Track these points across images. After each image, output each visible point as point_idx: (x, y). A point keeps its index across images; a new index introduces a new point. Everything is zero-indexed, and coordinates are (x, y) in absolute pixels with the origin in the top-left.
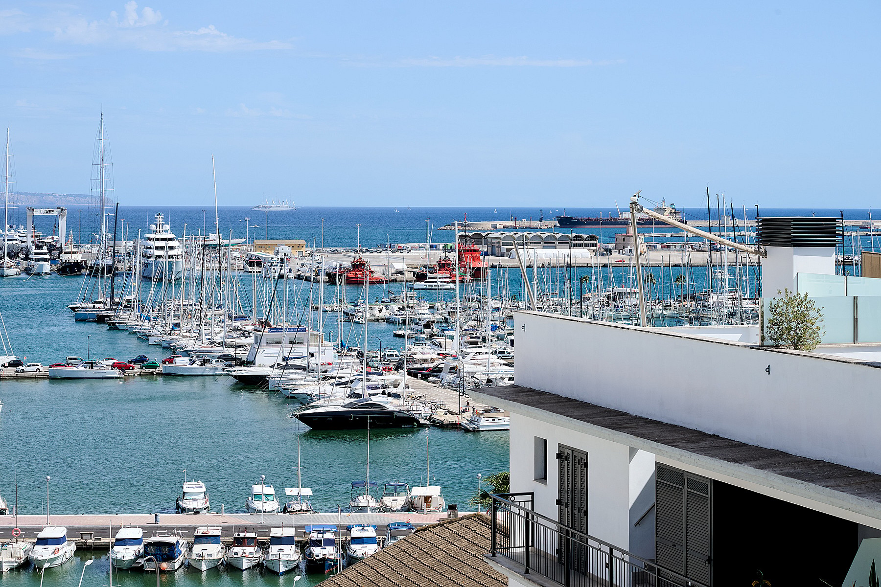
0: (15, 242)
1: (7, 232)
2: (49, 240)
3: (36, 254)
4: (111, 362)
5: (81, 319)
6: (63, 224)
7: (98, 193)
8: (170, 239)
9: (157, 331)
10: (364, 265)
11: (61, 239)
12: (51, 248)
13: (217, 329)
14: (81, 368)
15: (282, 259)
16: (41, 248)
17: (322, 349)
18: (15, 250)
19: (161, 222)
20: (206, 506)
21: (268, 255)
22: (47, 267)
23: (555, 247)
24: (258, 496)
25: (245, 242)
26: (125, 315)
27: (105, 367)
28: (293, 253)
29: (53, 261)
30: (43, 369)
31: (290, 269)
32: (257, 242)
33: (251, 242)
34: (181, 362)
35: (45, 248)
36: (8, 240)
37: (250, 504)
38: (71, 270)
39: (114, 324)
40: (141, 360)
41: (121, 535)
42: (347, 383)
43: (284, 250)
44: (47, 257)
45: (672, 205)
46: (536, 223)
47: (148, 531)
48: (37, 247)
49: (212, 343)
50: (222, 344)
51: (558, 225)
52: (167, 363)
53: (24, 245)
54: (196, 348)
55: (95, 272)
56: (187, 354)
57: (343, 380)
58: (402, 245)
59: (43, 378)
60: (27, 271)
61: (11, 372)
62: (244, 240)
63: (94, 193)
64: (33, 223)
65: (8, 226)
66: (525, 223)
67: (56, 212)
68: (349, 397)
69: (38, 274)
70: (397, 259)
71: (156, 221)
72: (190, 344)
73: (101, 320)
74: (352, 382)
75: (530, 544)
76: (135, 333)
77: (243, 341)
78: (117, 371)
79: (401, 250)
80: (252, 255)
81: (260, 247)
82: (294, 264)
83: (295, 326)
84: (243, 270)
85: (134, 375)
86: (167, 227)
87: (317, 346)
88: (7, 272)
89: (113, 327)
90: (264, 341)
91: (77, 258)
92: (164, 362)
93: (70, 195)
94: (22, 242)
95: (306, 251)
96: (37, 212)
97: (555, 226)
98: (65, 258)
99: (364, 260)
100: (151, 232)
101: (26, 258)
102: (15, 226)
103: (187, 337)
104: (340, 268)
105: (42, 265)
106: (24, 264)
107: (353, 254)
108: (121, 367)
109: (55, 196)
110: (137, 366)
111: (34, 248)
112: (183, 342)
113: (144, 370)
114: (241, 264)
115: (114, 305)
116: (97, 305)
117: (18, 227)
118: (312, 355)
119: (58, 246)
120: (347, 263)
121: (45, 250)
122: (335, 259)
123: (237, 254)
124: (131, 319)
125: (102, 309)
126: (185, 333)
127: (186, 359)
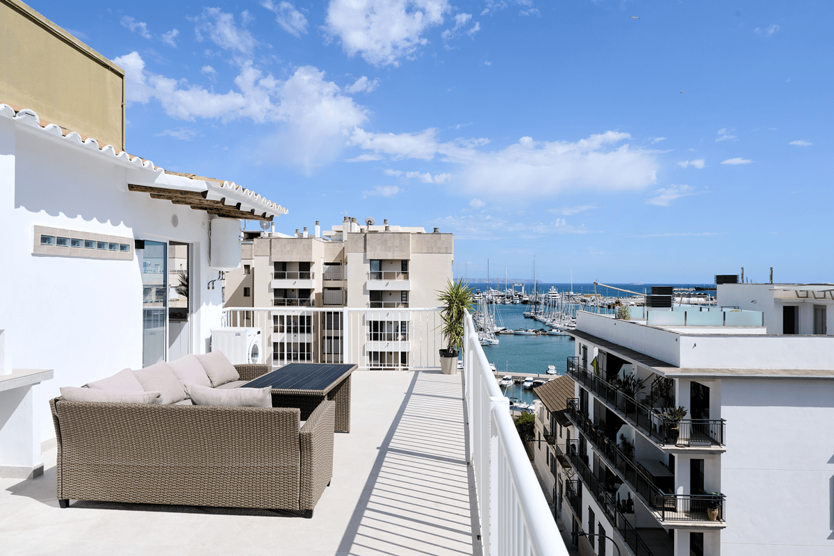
0: (509, 294)
1: (506, 291)
2: (519, 293)
3: (515, 297)
4: (533, 330)
5: (526, 317)
6: (523, 288)
7: (534, 279)
8: (556, 293)
9: (549, 321)
11: (522, 293)
12: (520, 296)
14: (524, 332)
15: (593, 300)
16: (517, 296)
18: (509, 296)
19: (553, 288)
20: (555, 373)
21: (589, 299)
22: (518, 301)
26: (539, 316)
27: (531, 331)
29: (520, 299)
30: (512, 331)
31: (595, 303)
32: (585, 294)
33: (583, 295)
34: (554, 331)
36: (507, 293)
38: (525, 302)
40: (542, 330)
41: (526, 379)
43: (593, 297)
44: (518, 298)
46: (686, 289)
47: (535, 378)
48: (515, 295)
50: (568, 326)
53: (512, 295)
55: (531, 303)
56: (557, 328)
59: (512, 334)
60: (512, 303)
61: (503, 332)
62: (581, 294)
64: (514, 288)
65: (507, 289)
66: (682, 289)
67: (521, 285)
69: (515, 304)
70: (633, 301)
71: (551, 288)
72: (558, 326)
73: (532, 317)
76: (541, 322)
77: (574, 325)
78: (534, 333)
80: (583, 299)
81: (586, 296)
84: (579, 303)
85: (540, 334)
86: (555, 290)
88: (506, 303)
89: (536, 320)
91: (527, 299)
92: (549, 331)
95: (601, 298)
96: (515, 285)
98: (524, 299)
100: (550, 291)
101: (512, 299)
102: (509, 289)
106: (511, 301)
108: (536, 332)
110: (541, 332)
112: (556, 325)
113: (543, 333)
114: (579, 301)
115: (536, 313)
119: (522, 295)
122: (610, 300)
123: (578, 298)
124: (541, 318)
125: (532, 314)
126: (556, 322)
127: (556, 330)
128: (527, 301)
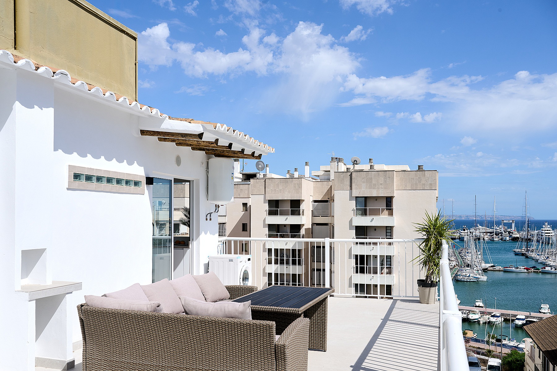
0: (498, 231)
1: (495, 228)
2: (509, 230)
3: (504, 234)
4: (524, 267)
5: (517, 254)
6: (513, 225)
7: (525, 215)
8: (550, 230)
9: (542, 259)
11: (513, 229)
12: (509, 233)
14: (514, 269)
16: (506, 232)
18: (498, 233)
19: (547, 225)
20: (549, 312)
22: (508, 238)
26: (531, 254)
27: (522, 269)
29: (510, 236)
30: (501, 268)
34: (548, 269)
35: (507, 232)
36: (495, 230)
38: (515, 239)
39: (527, 256)
40: (534, 267)
41: (517, 317)
44: (508, 235)
47: (527, 317)
48: (505, 232)
53: (501, 231)
54: (554, 265)
55: (522, 240)
56: (550, 266)
59: (501, 271)
60: (501, 239)
61: (491, 268)
63: (523, 215)
64: (504, 225)
65: (496, 226)
67: (511, 221)
69: (505, 240)
71: (545, 224)
72: (552, 263)
73: (523, 255)
76: (534, 259)
78: (526, 270)
85: (531, 272)
86: (549, 226)
88: (495, 239)
89: (527, 257)
91: (518, 236)
92: (542, 268)
93: (519, 216)
94: (500, 230)
96: (505, 222)
98: (514, 236)
100: (543, 228)
101: (501, 236)
102: (498, 226)
105: (506, 238)
106: (501, 237)
108: (527, 269)
109: (514, 217)
110: (533, 270)
111: (503, 232)
112: (550, 263)
113: (535, 270)
115: (528, 251)
116: (522, 250)
117: (499, 226)
119: (512, 232)
121: (507, 233)
124: (533, 255)
125: (524, 251)
126: (550, 260)
127: (550, 268)
128: (518, 238)
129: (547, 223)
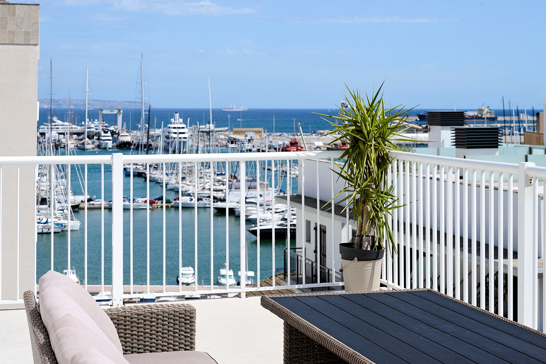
0: (92, 130)
1: (87, 123)
2: (112, 128)
3: (104, 136)
4: (144, 199)
6: (120, 118)
7: (140, 101)
8: (183, 128)
9: (173, 182)
10: (297, 143)
11: (119, 127)
12: (113, 133)
13: (207, 181)
14: (127, 203)
15: (249, 140)
16: (107, 133)
17: (266, 192)
18: (92, 134)
19: (178, 118)
20: (194, 280)
21: (241, 137)
22: (110, 144)
23: (414, 133)
24: (223, 276)
25: (228, 129)
26: (154, 172)
27: (140, 202)
28: (255, 136)
29: (114, 141)
30: (105, 203)
31: (253, 146)
32: (235, 129)
33: (231, 130)
34: (184, 199)
35: (109, 132)
36: (88, 128)
37: (219, 281)
38: (124, 146)
40: (161, 198)
42: (280, 212)
43: (250, 135)
44: (111, 138)
45: (489, 107)
48: (105, 132)
49: (204, 189)
51: (418, 119)
52: (177, 200)
53: (97, 131)
54: (194, 191)
55: (137, 147)
56: (189, 195)
57: (278, 211)
58: (322, 131)
60: (99, 147)
62: (227, 128)
63: (137, 100)
64: (103, 118)
65: (88, 120)
67: (116, 112)
68: (282, 220)
69: (105, 148)
70: (318, 140)
71: (174, 117)
72: (191, 189)
73: (140, 175)
74: (283, 211)
75: (299, 273)
76: (160, 183)
77: (222, 187)
79: (321, 134)
80: (231, 138)
81: (236, 133)
82: (257, 142)
83: (251, 179)
84: (225, 146)
85: (158, 207)
86: (181, 120)
87: (264, 190)
88: (87, 147)
90: (233, 187)
91: (128, 139)
92: (175, 200)
93: (126, 102)
94: (96, 129)
95: (264, 135)
96: (105, 112)
97: (416, 120)
98: (121, 139)
99: (298, 141)
100: (171, 123)
101: (98, 139)
102: (92, 120)
103: (189, 185)
104: (284, 145)
105: (107, 144)
106: (97, 143)
107: (292, 137)
108: (150, 202)
109: (117, 102)
110: (159, 202)
111: (103, 132)
112: (188, 188)
114: (224, 142)
116: (138, 167)
117: (94, 121)
118: (261, 196)
119: (117, 132)
120: (287, 142)
121: (109, 134)
122: (281, 140)
123: (222, 137)
125: (140, 169)
126: (188, 183)
127: (188, 198)
128: (129, 143)
129: (177, 115)
